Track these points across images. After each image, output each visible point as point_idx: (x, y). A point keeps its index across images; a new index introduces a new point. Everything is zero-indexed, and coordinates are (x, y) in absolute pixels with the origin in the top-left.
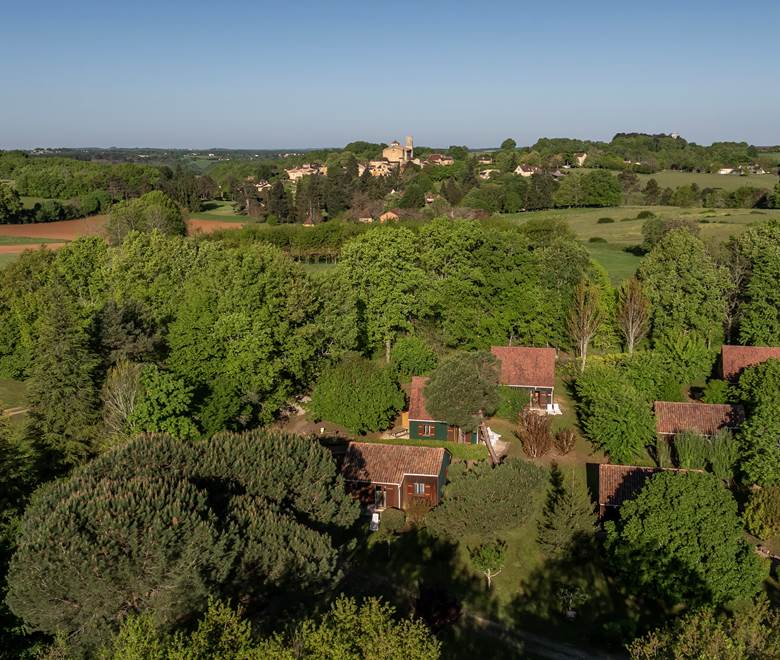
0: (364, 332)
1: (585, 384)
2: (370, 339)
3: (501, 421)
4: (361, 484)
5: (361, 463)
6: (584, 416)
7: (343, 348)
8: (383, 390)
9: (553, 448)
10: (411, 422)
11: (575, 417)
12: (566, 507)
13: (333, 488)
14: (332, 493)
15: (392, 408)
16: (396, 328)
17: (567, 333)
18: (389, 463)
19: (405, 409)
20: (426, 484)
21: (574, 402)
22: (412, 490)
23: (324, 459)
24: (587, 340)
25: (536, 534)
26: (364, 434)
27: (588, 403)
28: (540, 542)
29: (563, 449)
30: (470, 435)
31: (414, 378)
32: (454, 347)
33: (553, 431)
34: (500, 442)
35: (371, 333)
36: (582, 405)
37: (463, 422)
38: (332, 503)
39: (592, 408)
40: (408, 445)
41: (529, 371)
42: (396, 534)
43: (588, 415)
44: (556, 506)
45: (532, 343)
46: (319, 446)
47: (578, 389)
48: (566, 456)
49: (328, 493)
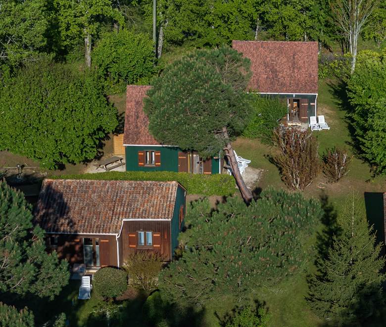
0: (54, 26)
1: (359, 88)
2: (63, 33)
3: (250, 142)
4: (64, 237)
5: (63, 209)
6: (359, 131)
7: (26, 47)
8: (87, 106)
9: (320, 175)
10: (127, 148)
11: (348, 132)
12: (344, 250)
13: (30, 245)
14: (29, 251)
15: (100, 129)
16: (99, 18)
17: (332, 22)
18: (102, 205)
19: (118, 131)
20: (154, 231)
21: (344, 113)
22: (136, 241)
23: (15, 205)
24: (358, 30)
25: (305, 290)
26: (62, 167)
27: (364, 114)
28: (311, 299)
29: (333, 175)
30: (209, 162)
31: (129, 87)
32: (179, 43)
33: (319, 152)
34: (250, 170)
35: (64, 26)
36: (355, 117)
37: (202, 145)
38: (29, 266)
39: (370, 120)
40: (125, 179)
41: (285, 73)
42: (116, 302)
43: (365, 130)
44: (330, 251)
45: (285, 34)
46: (6, 186)
47: (350, 95)
48: (338, 184)
49: (24, 252)
